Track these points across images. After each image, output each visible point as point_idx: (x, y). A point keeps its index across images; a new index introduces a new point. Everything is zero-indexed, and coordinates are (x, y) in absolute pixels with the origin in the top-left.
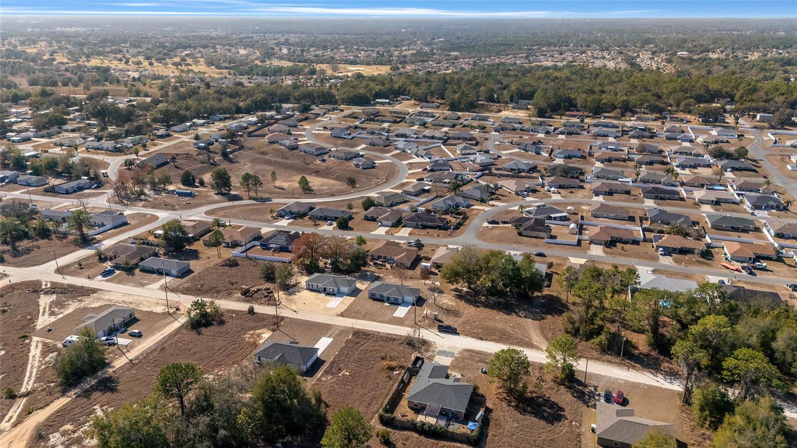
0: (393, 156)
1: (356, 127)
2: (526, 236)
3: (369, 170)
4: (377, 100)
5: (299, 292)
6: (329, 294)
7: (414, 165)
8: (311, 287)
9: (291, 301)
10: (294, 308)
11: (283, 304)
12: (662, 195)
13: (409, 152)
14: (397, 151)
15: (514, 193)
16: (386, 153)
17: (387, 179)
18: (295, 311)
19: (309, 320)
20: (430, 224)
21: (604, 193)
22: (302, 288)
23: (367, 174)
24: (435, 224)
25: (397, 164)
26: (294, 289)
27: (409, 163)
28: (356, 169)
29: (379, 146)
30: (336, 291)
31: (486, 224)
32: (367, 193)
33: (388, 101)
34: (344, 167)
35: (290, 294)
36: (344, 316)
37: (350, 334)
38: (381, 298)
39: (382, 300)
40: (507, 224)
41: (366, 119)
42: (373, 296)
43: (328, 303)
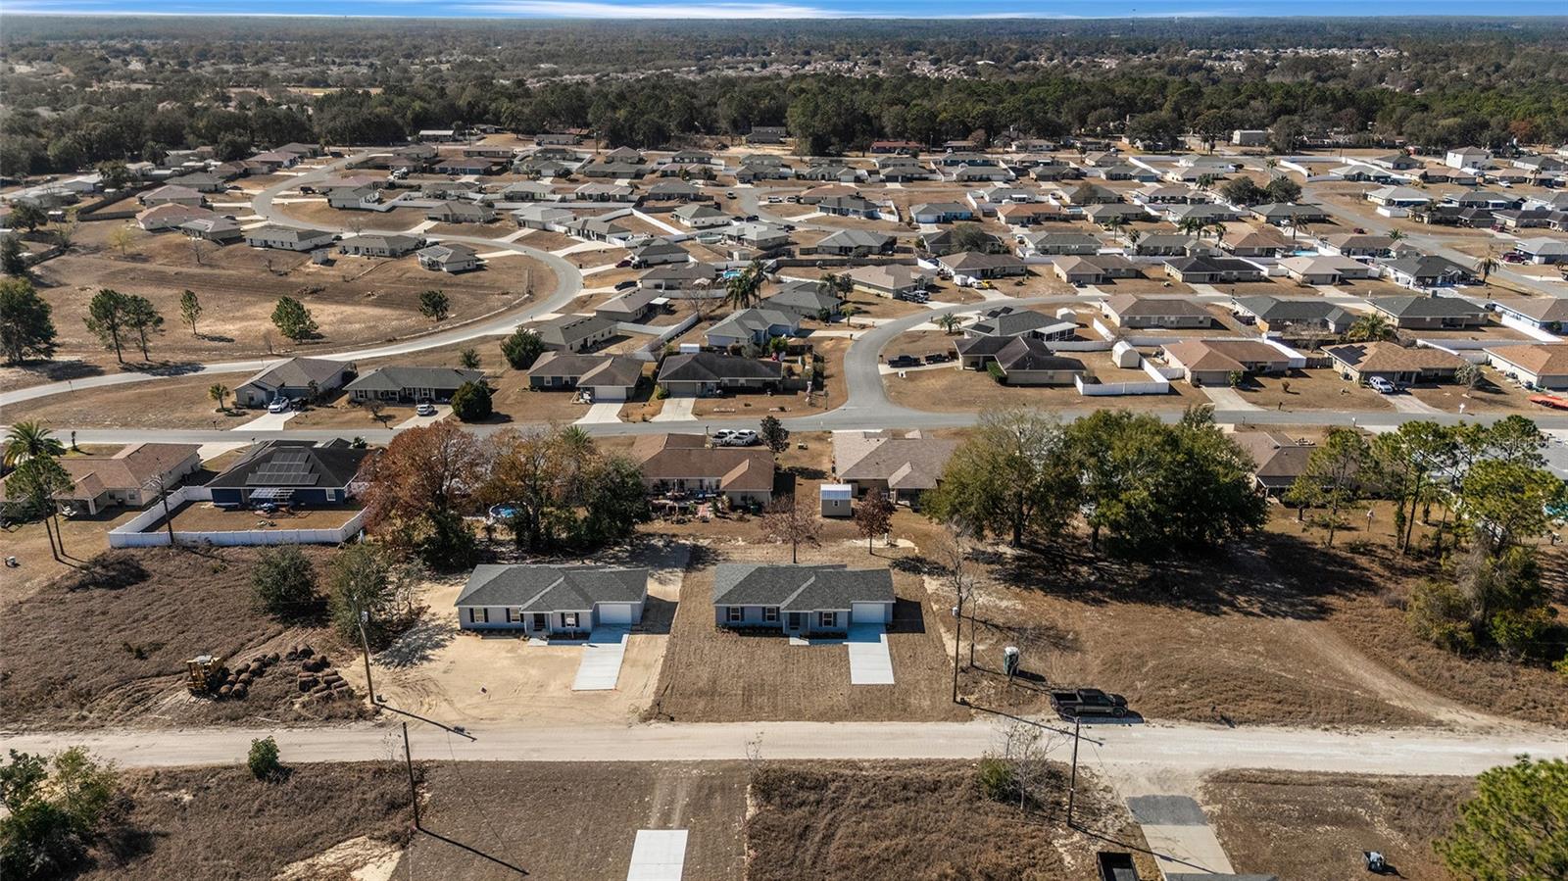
0: (519, 240)
1: (392, 186)
2: (1023, 386)
3: (471, 274)
4: (422, 132)
5: (438, 645)
6: (559, 636)
7: (586, 258)
8: (480, 622)
9: (423, 688)
10: (451, 717)
11: (393, 704)
12: (1223, 273)
13: (561, 229)
14: (526, 231)
15: (891, 296)
16: (497, 237)
17: (530, 292)
18: (459, 730)
19: (535, 757)
20: (742, 380)
21: (1093, 279)
22: (441, 629)
23: (467, 285)
24: (756, 380)
25: (540, 258)
26: (411, 638)
27: (572, 254)
28: (432, 275)
29: (472, 221)
30: (586, 623)
31: (884, 369)
32: (492, 328)
33: (451, 132)
34: (393, 273)
35: (407, 658)
36: (672, 719)
37: (748, 795)
38: (768, 623)
39: (772, 628)
40: (944, 361)
41: (412, 169)
42: (735, 618)
43: (575, 672)
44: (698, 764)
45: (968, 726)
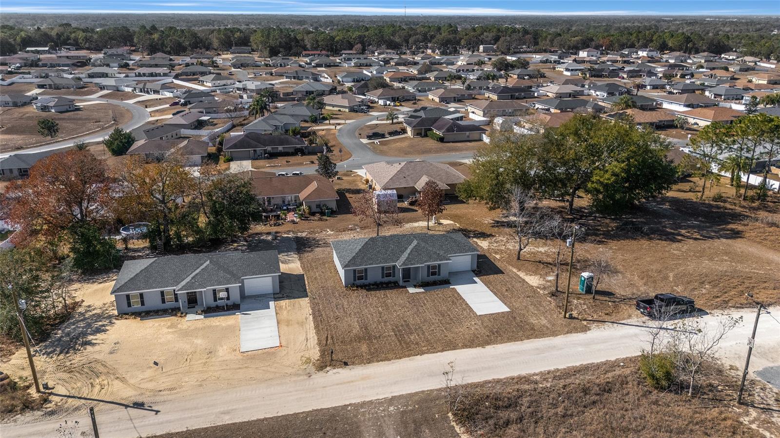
0: (101, 97)
1: (10, 73)
3: (73, 113)
4: (28, 49)
5: (98, 331)
6: (210, 311)
7: (148, 103)
8: (136, 306)
9: (92, 371)
10: (127, 393)
11: (61, 390)
12: (517, 94)
13: (129, 90)
14: (105, 92)
15: (347, 110)
16: (91, 95)
17: (115, 120)
18: (139, 405)
19: (227, 420)
20: (280, 148)
22: (99, 317)
23: (70, 119)
24: (289, 148)
25: (118, 104)
26: (69, 328)
27: (139, 102)
28: (44, 114)
29: (68, 88)
30: (235, 297)
32: (94, 138)
33: (47, 49)
34: (16, 115)
35: (69, 346)
36: (346, 364)
37: (453, 424)
38: (386, 279)
39: (390, 282)
40: (399, 135)
41: (23, 64)
42: (360, 278)
43: (238, 336)
44: (392, 401)
45: (589, 335)
